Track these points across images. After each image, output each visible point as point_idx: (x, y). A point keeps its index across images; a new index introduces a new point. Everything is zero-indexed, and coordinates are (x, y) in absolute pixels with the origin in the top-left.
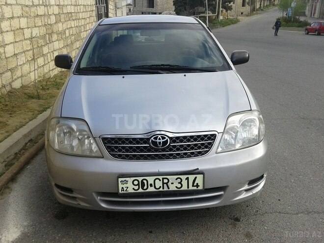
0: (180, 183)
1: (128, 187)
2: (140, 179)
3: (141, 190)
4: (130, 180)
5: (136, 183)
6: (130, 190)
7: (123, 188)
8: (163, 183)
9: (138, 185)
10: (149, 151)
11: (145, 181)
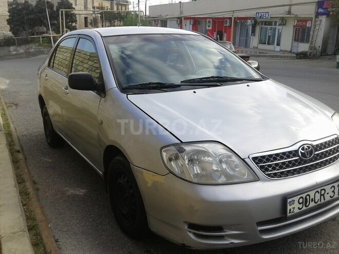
0: (333, 192)
1: (294, 208)
2: (304, 195)
3: (304, 208)
4: (296, 198)
5: (301, 201)
6: (296, 211)
7: (290, 209)
8: (321, 195)
9: (303, 203)
10: (300, 164)
11: (308, 197)
